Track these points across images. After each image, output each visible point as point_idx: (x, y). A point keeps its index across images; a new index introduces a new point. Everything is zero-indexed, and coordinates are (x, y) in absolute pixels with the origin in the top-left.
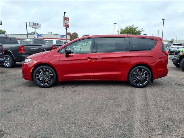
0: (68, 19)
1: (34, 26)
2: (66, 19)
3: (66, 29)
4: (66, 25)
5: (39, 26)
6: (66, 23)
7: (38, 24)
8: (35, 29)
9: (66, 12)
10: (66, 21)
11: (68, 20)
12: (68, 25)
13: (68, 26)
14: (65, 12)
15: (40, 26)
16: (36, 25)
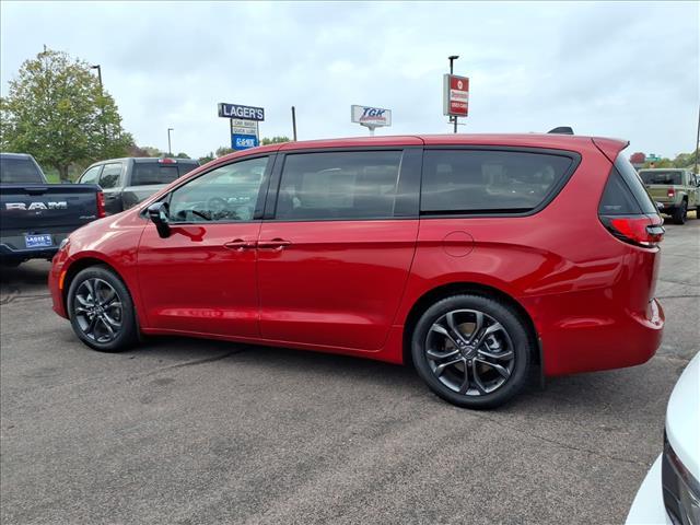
0: (466, 82)
1: (367, 119)
2: (455, 83)
3: (456, 124)
4: (455, 105)
5: (384, 119)
6: (452, 99)
7: (380, 113)
8: (370, 128)
9: (456, 57)
10: (456, 91)
11: (466, 88)
12: (464, 106)
13: (463, 112)
14: (452, 59)
15: (388, 119)
16: (373, 115)
